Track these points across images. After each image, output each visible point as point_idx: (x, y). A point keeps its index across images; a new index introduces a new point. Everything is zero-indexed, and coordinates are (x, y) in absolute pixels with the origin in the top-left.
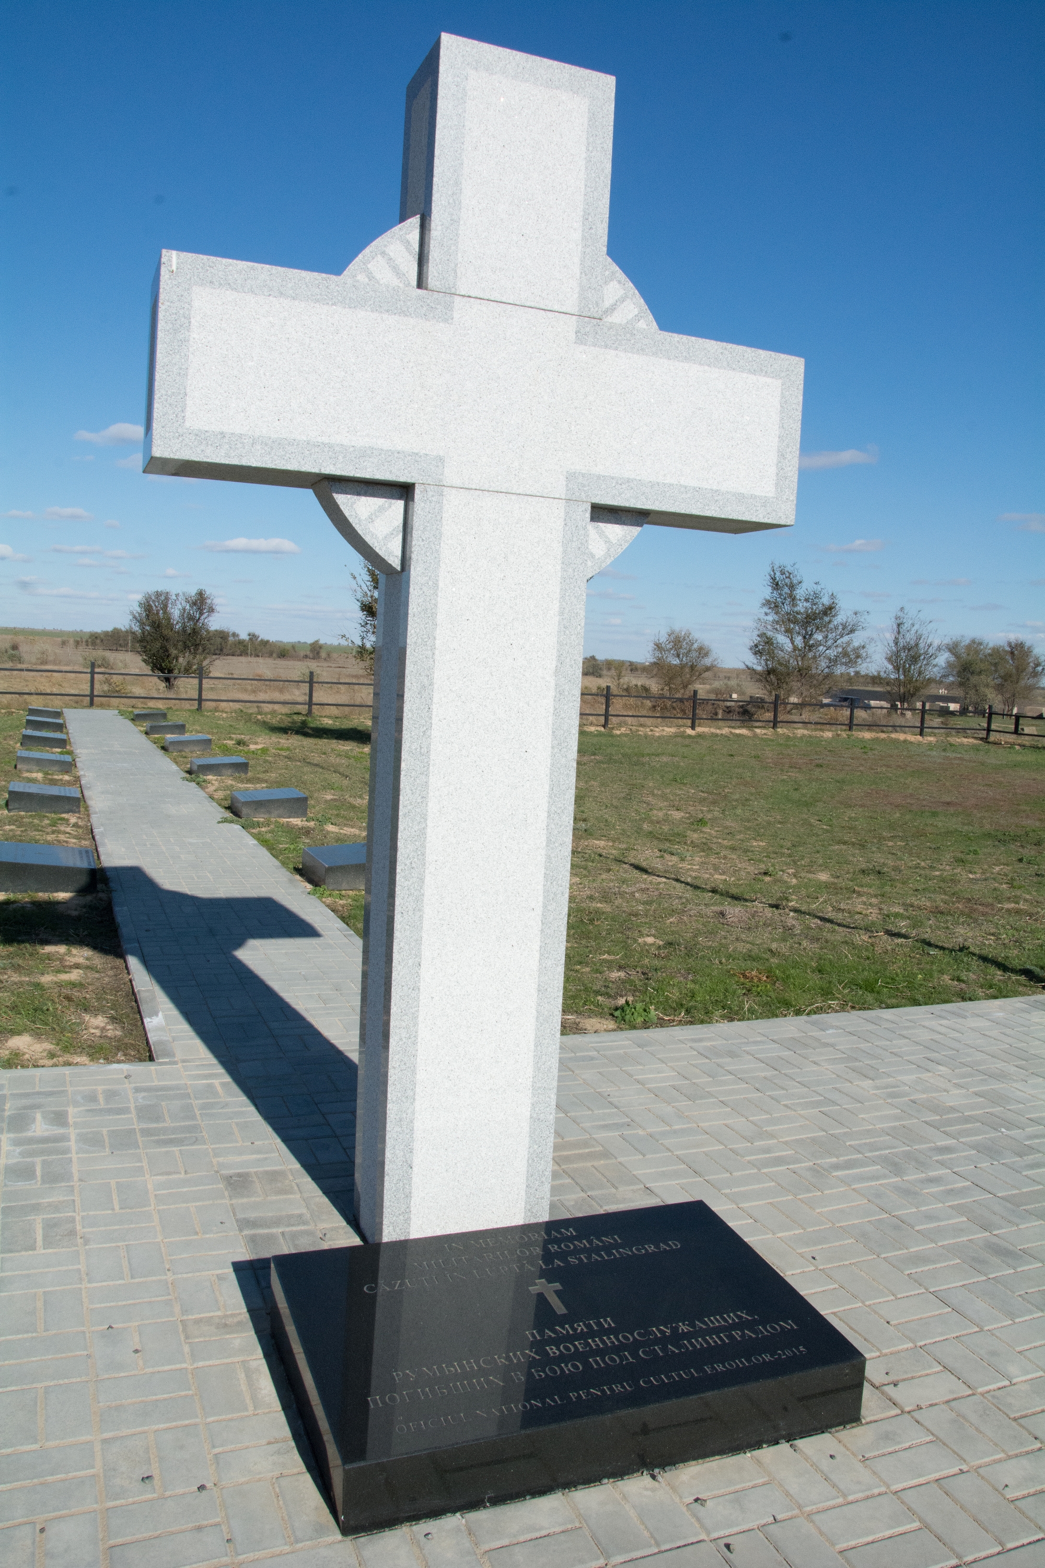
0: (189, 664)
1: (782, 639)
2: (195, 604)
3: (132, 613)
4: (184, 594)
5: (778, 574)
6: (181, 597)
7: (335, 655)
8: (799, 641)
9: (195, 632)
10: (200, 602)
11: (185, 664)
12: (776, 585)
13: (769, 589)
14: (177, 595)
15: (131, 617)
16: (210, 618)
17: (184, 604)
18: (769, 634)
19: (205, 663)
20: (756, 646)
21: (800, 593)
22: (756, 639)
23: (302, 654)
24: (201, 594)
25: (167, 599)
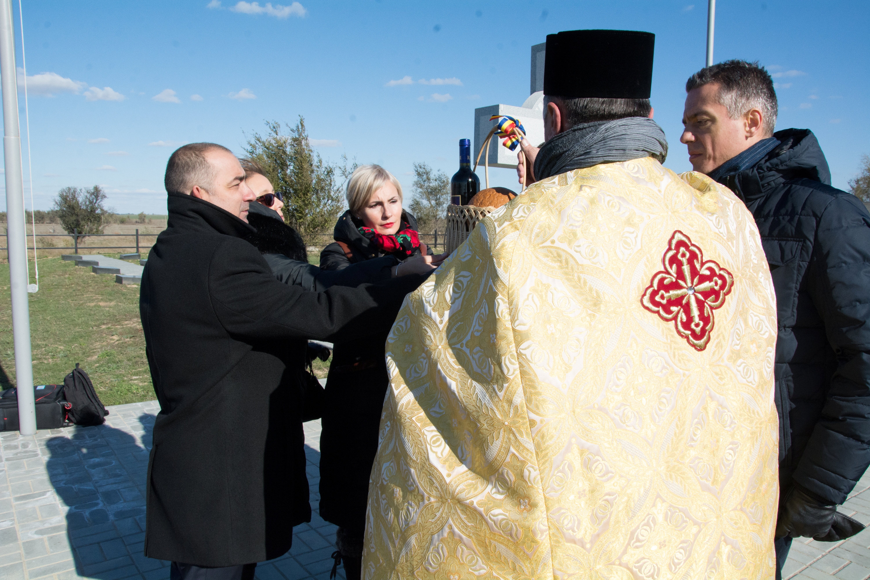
0: (91, 230)
1: (425, 202)
2: (93, 194)
3: (55, 200)
4: (85, 188)
5: (419, 168)
6: (83, 190)
7: (153, 221)
8: (433, 202)
9: (93, 210)
10: (97, 193)
11: (88, 229)
12: (419, 174)
13: (417, 177)
14: (81, 190)
15: (54, 203)
16: (102, 203)
17: (86, 194)
18: (418, 199)
19: (100, 228)
20: (412, 205)
21: (432, 176)
22: (412, 203)
23: (134, 220)
24: (96, 189)
25: (75, 192)
